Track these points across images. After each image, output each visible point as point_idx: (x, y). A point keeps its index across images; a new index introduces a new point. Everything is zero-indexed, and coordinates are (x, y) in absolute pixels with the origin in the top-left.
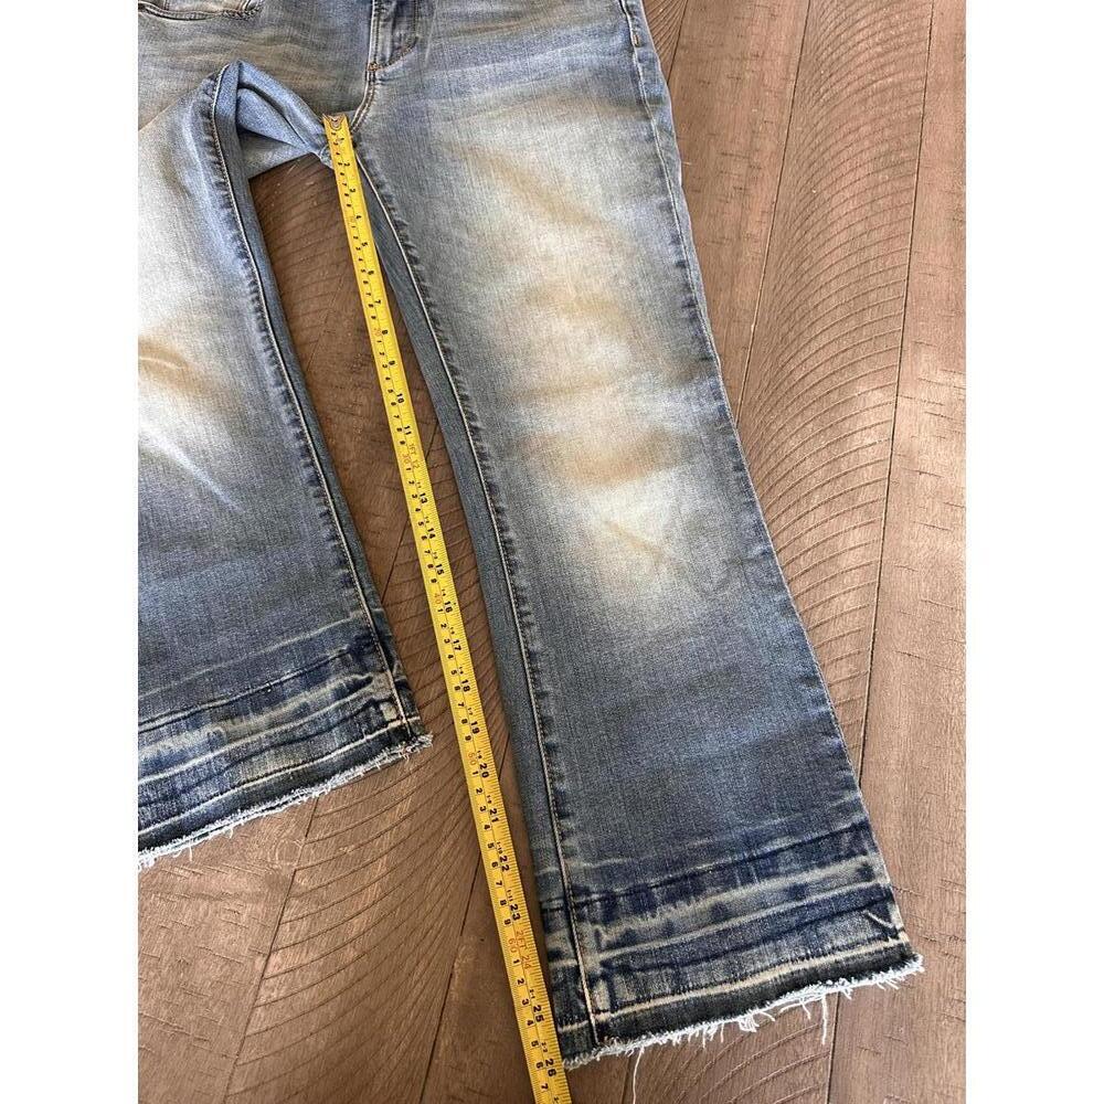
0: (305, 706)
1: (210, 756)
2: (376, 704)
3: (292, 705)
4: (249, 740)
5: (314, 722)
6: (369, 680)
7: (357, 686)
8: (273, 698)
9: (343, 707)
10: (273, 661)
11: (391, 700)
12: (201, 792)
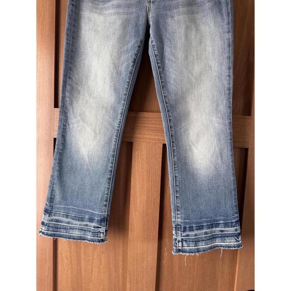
0: (87, 225)
1: (67, 225)
2: (100, 233)
3: (85, 223)
4: (75, 225)
5: (88, 228)
6: (101, 228)
7: (98, 227)
8: (82, 220)
9: (94, 230)
10: (85, 213)
11: (103, 233)
12: (62, 230)
